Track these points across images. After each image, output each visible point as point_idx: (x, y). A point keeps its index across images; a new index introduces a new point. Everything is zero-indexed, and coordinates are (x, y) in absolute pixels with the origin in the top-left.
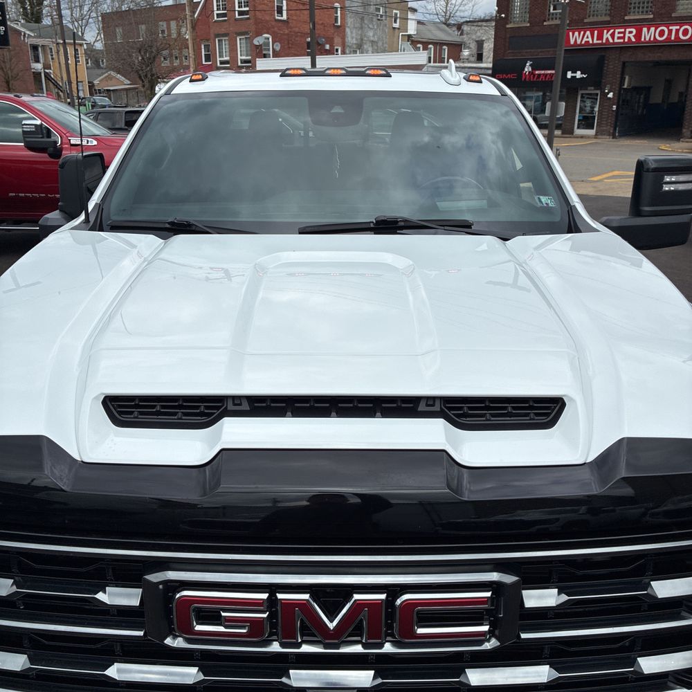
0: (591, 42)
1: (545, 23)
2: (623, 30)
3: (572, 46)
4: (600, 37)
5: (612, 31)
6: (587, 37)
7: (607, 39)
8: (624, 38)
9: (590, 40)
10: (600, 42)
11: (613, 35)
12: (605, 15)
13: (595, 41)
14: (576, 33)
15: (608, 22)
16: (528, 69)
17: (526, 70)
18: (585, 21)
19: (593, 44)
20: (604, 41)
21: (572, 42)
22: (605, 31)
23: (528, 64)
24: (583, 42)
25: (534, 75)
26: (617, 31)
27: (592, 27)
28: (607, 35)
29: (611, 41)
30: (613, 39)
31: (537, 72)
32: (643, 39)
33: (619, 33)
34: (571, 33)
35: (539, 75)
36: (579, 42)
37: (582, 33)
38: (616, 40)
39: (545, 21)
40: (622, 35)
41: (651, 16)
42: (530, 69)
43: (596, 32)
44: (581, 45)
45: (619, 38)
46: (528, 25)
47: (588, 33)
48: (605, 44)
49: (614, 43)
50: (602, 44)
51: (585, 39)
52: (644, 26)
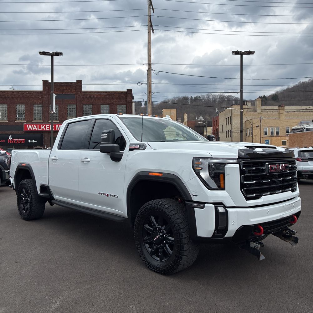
0: (36, 129)
1: (15, 121)
2: (49, 126)
3: (28, 130)
4: (40, 127)
5: (44, 126)
6: (35, 127)
7: (43, 128)
8: (49, 128)
9: (36, 128)
10: (40, 129)
11: (45, 127)
12: (41, 120)
13: (38, 129)
14: (30, 126)
15: (43, 123)
16: (10, 138)
17: (10, 139)
18: (33, 121)
19: (37, 130)
20: (42, 129)
21: (29, 129)
22: (42, 126)
23: (10, 137)
24: (33, 129)
25: (14, 141)
26: (46, 126)
27: (36, 124)
28: (43, 127)
29: (45, 129)
30: (45, 128)
31: (15, 140)
32: (57, 129)
33: (47, 126)
34: (28, 126)
35: (16, 141)
36: (31, 129)
37: (32, 126)
38: (47, 129)
39: (15, 120)
40: (49, 127)
41: (59, 121)
42: (12, 139)
43: (38, 126)
44: (32, 130)
45: (47, 128)
46: (8, 121)
47: (35, 126)
48: (42, 130)
49: (46, 130)
50: (41, 130)
51: (34, 128)
52: (57, 124)
